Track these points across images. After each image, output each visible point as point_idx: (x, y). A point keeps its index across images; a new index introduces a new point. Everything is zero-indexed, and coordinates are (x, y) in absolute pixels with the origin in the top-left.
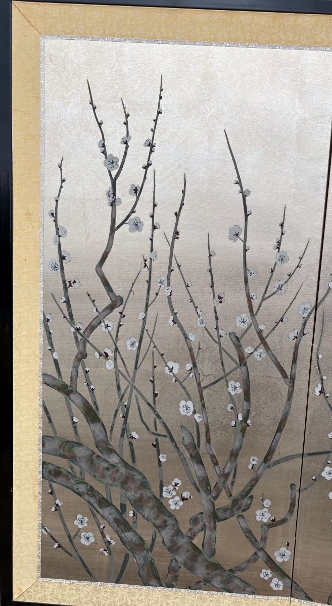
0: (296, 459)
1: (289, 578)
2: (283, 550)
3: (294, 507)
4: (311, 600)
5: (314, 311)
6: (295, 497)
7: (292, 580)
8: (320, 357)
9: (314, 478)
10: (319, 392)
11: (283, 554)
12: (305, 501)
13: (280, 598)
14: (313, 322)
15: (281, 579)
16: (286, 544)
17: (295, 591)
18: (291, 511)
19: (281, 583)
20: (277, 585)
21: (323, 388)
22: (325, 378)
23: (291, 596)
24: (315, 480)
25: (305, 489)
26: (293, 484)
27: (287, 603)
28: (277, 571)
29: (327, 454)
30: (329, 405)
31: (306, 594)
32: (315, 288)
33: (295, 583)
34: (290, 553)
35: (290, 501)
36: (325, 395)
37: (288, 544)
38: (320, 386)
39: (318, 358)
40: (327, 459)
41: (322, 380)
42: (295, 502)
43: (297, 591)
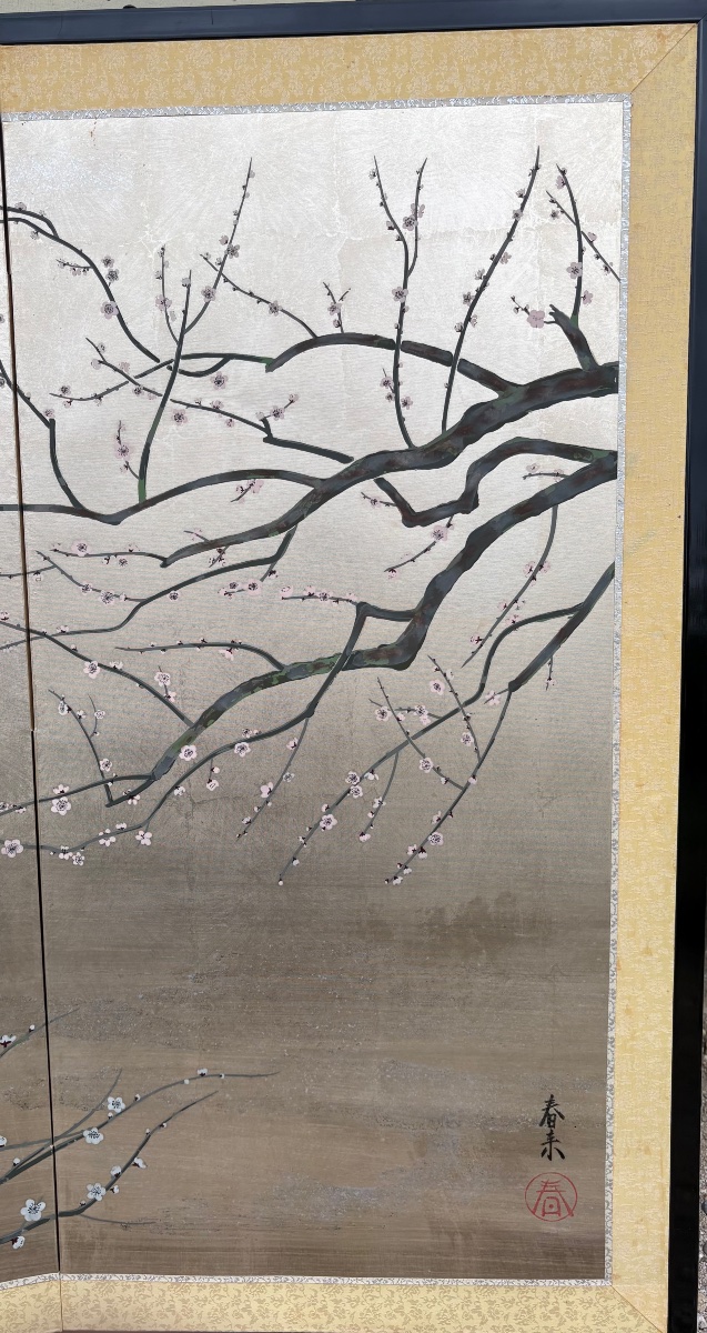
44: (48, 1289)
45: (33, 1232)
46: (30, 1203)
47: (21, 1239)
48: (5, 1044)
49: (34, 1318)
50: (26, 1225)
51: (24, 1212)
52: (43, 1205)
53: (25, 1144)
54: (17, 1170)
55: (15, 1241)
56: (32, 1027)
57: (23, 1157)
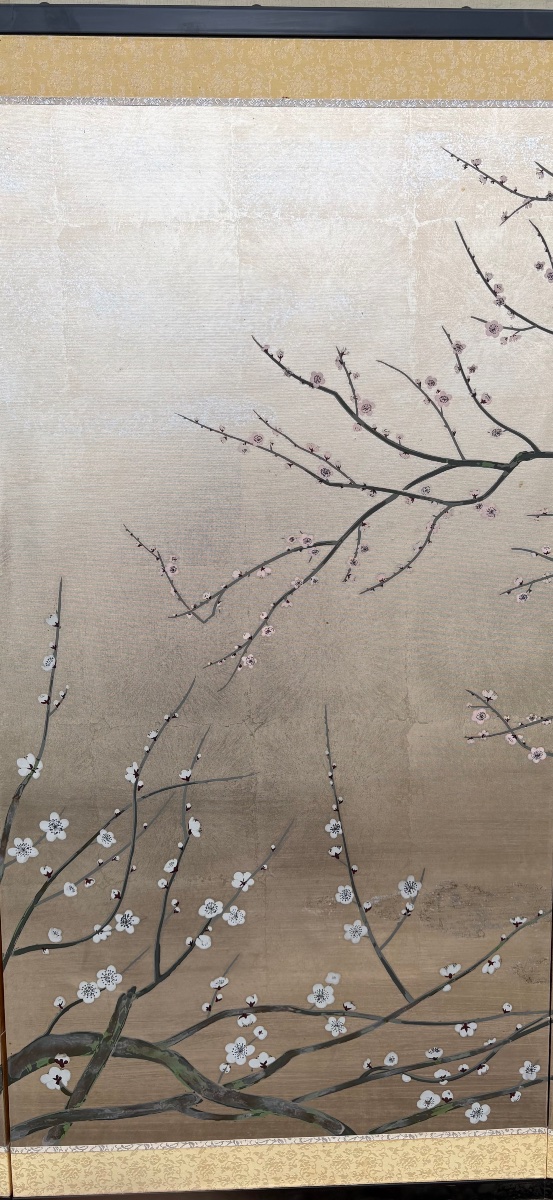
44: (536, 1141)
45: (528, 1090)
46: (527, 1064)
47: (518, 1094)
48: (517, 924)
49: (523, 1164)
50: (523, 1083)
51: (522, 1071)
52: (538, 1068)
53: (527, 1013)
54: (519, 1034)
55: (513, 1094)
56: (541, 912)
57: (525, 1024)
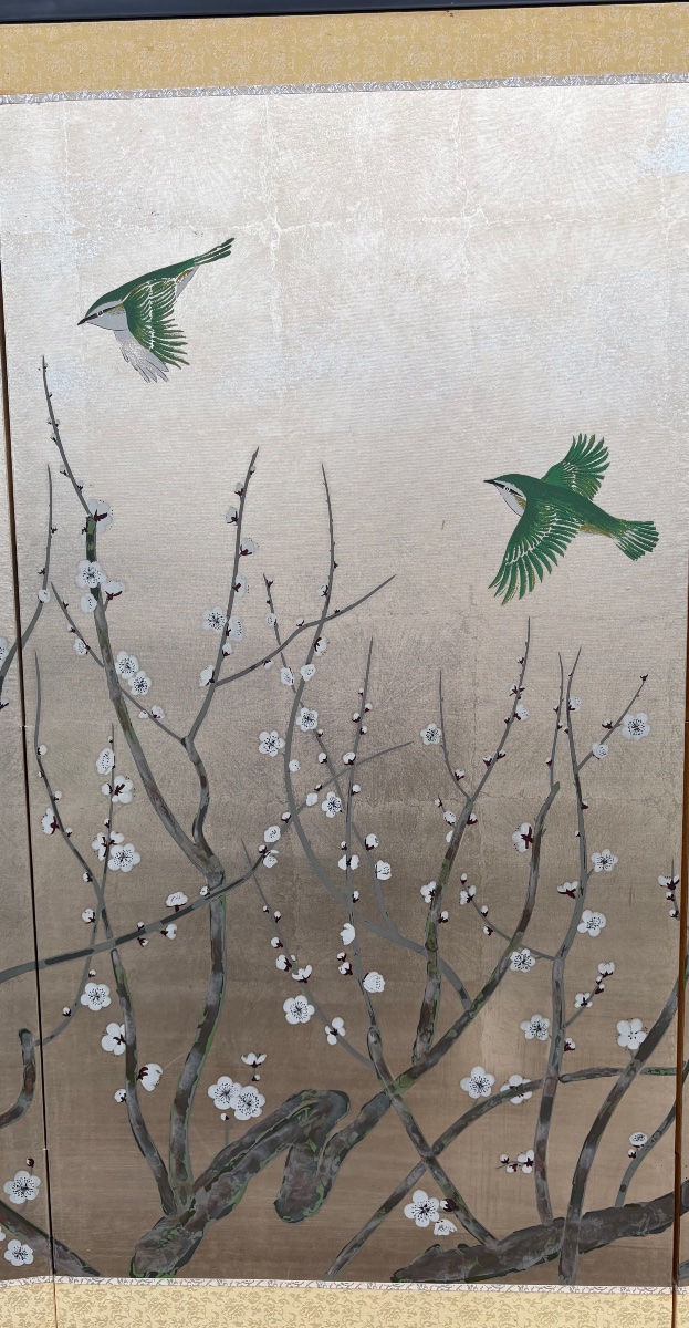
0: (22, 976)
1: (46, 1236)
2: (23, 1176)
3: (34, 1081)
4: (97, 1274)
5: (16, 655)
6: (33, 1057)
7: (52, 1238)
8: (43, 750)
9: (66, 1010)
10: (52, 825)
11: (24, 1185)
12: (55, 1064)
13: (29, 1280)
14: (16, 677)
15: (28, 1240)
16: (28, 1162)
17: (62, 1261)
18: (28, 1090)
19: (26, 1248)
20: (19, 1254)
21: (57, 817)
22: (58, 795)
23: (55, 1272)
24: (68, 1015)
25: (52, 1037)
26: (25, 1031)
27: (47, 1288)
28: (14, 1224)
29: (86, 957)
30: (76, 852)
31: (83, 1263)
32: (12, 605)
33: (57, 1243)
34: (39, 1181)
35: (23, 1069)
36: (63, 830)
37: (32, 1163)
38: (51, 813)
39: (39, 753)
40: (87, 967)
41: (54, 799)
42: (33, 1068)
43: (65, 1259)
